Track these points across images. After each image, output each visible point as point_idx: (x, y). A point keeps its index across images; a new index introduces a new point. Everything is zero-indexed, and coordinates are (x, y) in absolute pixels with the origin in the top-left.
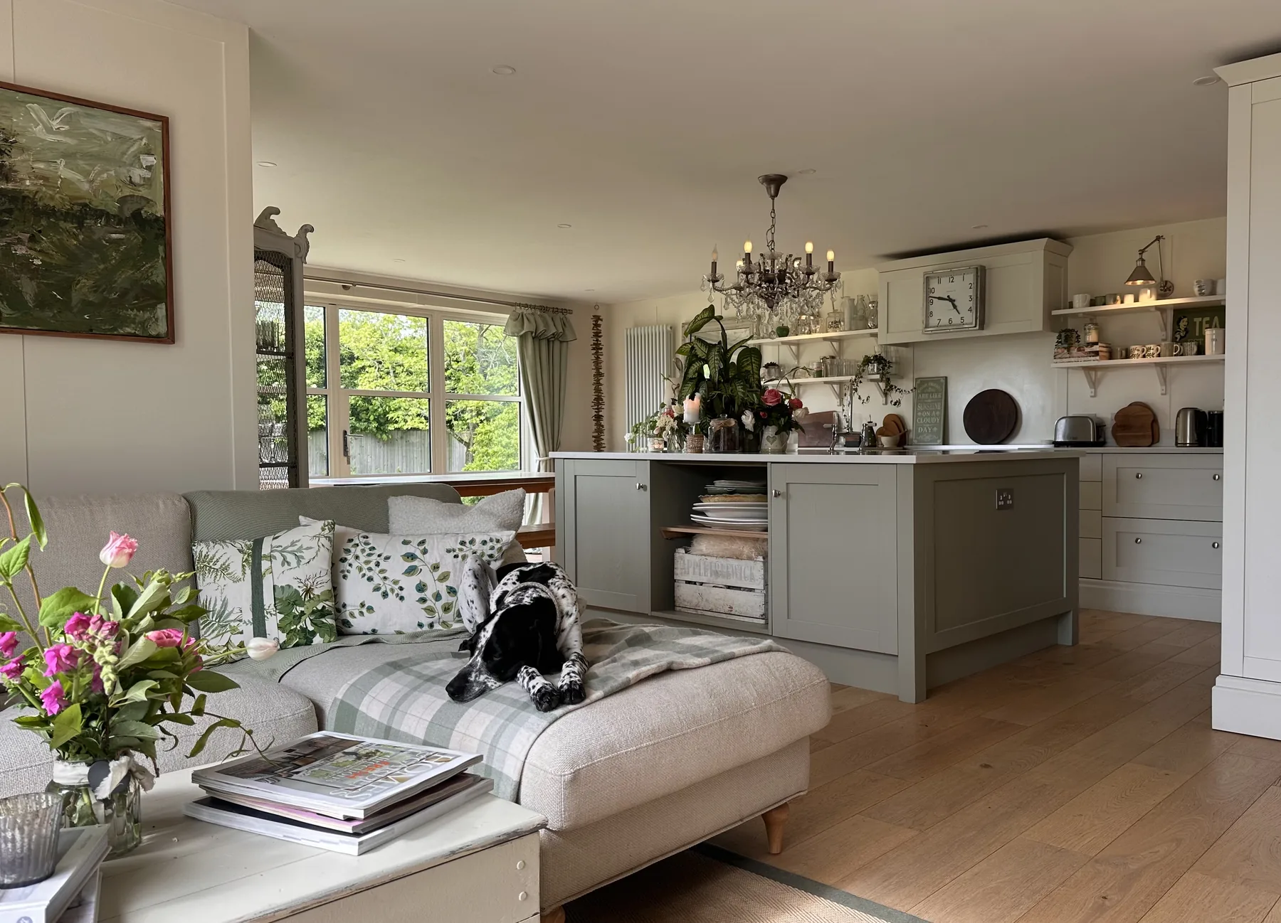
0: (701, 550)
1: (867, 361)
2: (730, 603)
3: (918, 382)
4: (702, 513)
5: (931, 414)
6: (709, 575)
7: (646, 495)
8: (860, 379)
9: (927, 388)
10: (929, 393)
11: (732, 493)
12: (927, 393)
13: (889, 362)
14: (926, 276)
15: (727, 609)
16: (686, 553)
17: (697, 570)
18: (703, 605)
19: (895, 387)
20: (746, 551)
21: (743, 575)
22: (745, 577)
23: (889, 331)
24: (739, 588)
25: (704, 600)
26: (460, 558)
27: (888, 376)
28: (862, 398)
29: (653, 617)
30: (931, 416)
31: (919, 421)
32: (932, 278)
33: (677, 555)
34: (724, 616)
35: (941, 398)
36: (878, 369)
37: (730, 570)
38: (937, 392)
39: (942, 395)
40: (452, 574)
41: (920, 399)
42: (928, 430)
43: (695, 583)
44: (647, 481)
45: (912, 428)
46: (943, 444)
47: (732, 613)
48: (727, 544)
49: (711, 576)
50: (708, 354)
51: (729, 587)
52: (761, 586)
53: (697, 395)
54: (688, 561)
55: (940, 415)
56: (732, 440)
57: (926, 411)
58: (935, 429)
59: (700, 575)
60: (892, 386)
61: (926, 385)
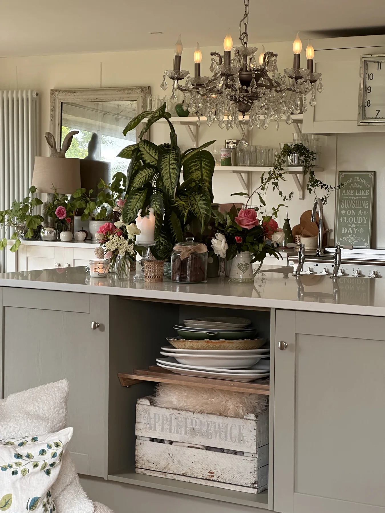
0: (171, 402)
1: (288, 150)
2: (210, 468)
3: (342, 176)
4: (173, 360)
5: (357, 213)
6: (183, 432)
7: (104, 337)
8: (281, 172)
9: (353, 182)
10: (355, 189)
11: (214, 337)
12: (352, 188)
13: (312, 153)
14: (364, 59)
15: (206, 474)
16: (151, 405)
17: (166, 426)
18: (173, 467)
19: (321, 183)
20: (232, 406)
21: (228, 435)
22: (231, 438)
23: (317, 118)
24: (222, 450)
25: (176, 462)
26: (19, 474)
27: (312, 169)
28: (284, 194)
29: (108, 481)
30: (356, 216)
31: (343, 220)
32: (370, 62)
33: (139, 407)
34: (203, 482)
35: (370, 195)
36: (299, 160)
37: (212, 428)
38: (365, 188)
39: (370, 193)
40: (13, 497)
41: (344, 196)
42: (353, 231)
43: (162, 441)
44: (105, 320)
45: (333, 228)
46: (371, 248)
47: (214, 478)
48: (205, 396)
49: (186, 434)
50: (159, 161)
51: (208, 448)
52: (253, 449)
53: (151, 210)
54: (155, 414)
55: (367, 215)
56: (200, 268)
57: (351, 209)
58: (362, 230)
59: (171, 432)
60: (317, 181)
61: (351, 180)
